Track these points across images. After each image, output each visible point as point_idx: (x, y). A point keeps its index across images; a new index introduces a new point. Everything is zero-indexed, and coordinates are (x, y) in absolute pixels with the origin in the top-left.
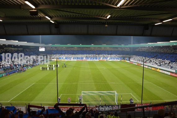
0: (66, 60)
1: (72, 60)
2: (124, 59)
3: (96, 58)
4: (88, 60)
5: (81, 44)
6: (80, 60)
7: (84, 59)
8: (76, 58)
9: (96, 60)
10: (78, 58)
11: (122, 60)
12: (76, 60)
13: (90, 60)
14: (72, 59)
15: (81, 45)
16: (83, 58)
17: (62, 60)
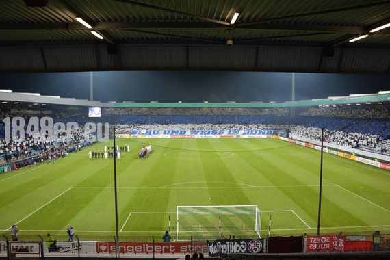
0: (147, 137)
1: (160, 137)
2: (277, 134)
3: (215, 132)
4: (196, 137)
5: (180, 102)
6: (179, 136)
7: (188, 133)
8: (169, 131)
9: (214, 137)
10: (173, 132)
11: (272, 137)
12: (169, 137)
13: (200, 137)
14: (161, 134)
15: (180, 104)
16: (185, 132)
17: (140, 136)
